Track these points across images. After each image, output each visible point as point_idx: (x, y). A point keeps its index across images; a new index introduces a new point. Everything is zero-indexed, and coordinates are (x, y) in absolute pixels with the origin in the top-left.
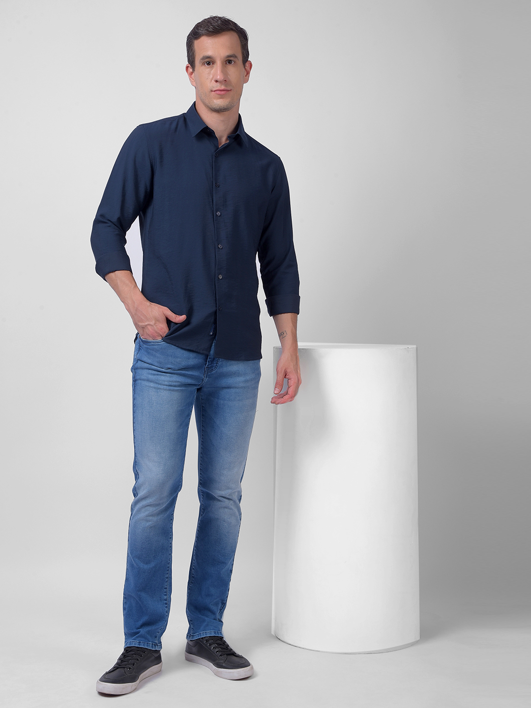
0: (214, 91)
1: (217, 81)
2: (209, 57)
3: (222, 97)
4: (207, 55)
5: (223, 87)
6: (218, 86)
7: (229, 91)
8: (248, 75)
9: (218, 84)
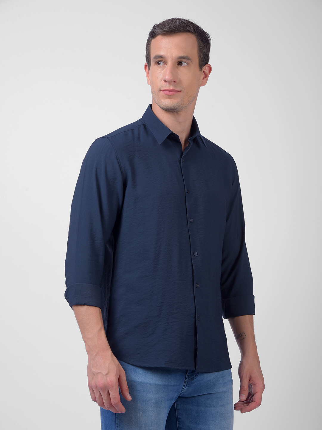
0: (163, 91)
1: (165, 81)
2: (161, 57)
3: (169, 97)
4: (159, 55)
5: (171, 88)
6: (167, 86)
7: (179, 91)
8: (206, 79)
9: (167, 84)
